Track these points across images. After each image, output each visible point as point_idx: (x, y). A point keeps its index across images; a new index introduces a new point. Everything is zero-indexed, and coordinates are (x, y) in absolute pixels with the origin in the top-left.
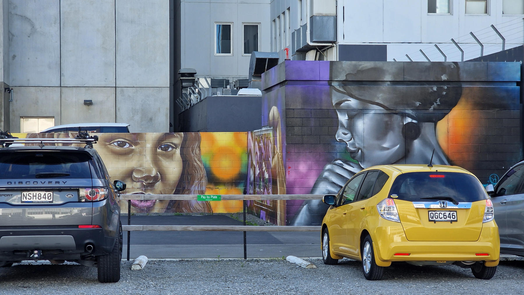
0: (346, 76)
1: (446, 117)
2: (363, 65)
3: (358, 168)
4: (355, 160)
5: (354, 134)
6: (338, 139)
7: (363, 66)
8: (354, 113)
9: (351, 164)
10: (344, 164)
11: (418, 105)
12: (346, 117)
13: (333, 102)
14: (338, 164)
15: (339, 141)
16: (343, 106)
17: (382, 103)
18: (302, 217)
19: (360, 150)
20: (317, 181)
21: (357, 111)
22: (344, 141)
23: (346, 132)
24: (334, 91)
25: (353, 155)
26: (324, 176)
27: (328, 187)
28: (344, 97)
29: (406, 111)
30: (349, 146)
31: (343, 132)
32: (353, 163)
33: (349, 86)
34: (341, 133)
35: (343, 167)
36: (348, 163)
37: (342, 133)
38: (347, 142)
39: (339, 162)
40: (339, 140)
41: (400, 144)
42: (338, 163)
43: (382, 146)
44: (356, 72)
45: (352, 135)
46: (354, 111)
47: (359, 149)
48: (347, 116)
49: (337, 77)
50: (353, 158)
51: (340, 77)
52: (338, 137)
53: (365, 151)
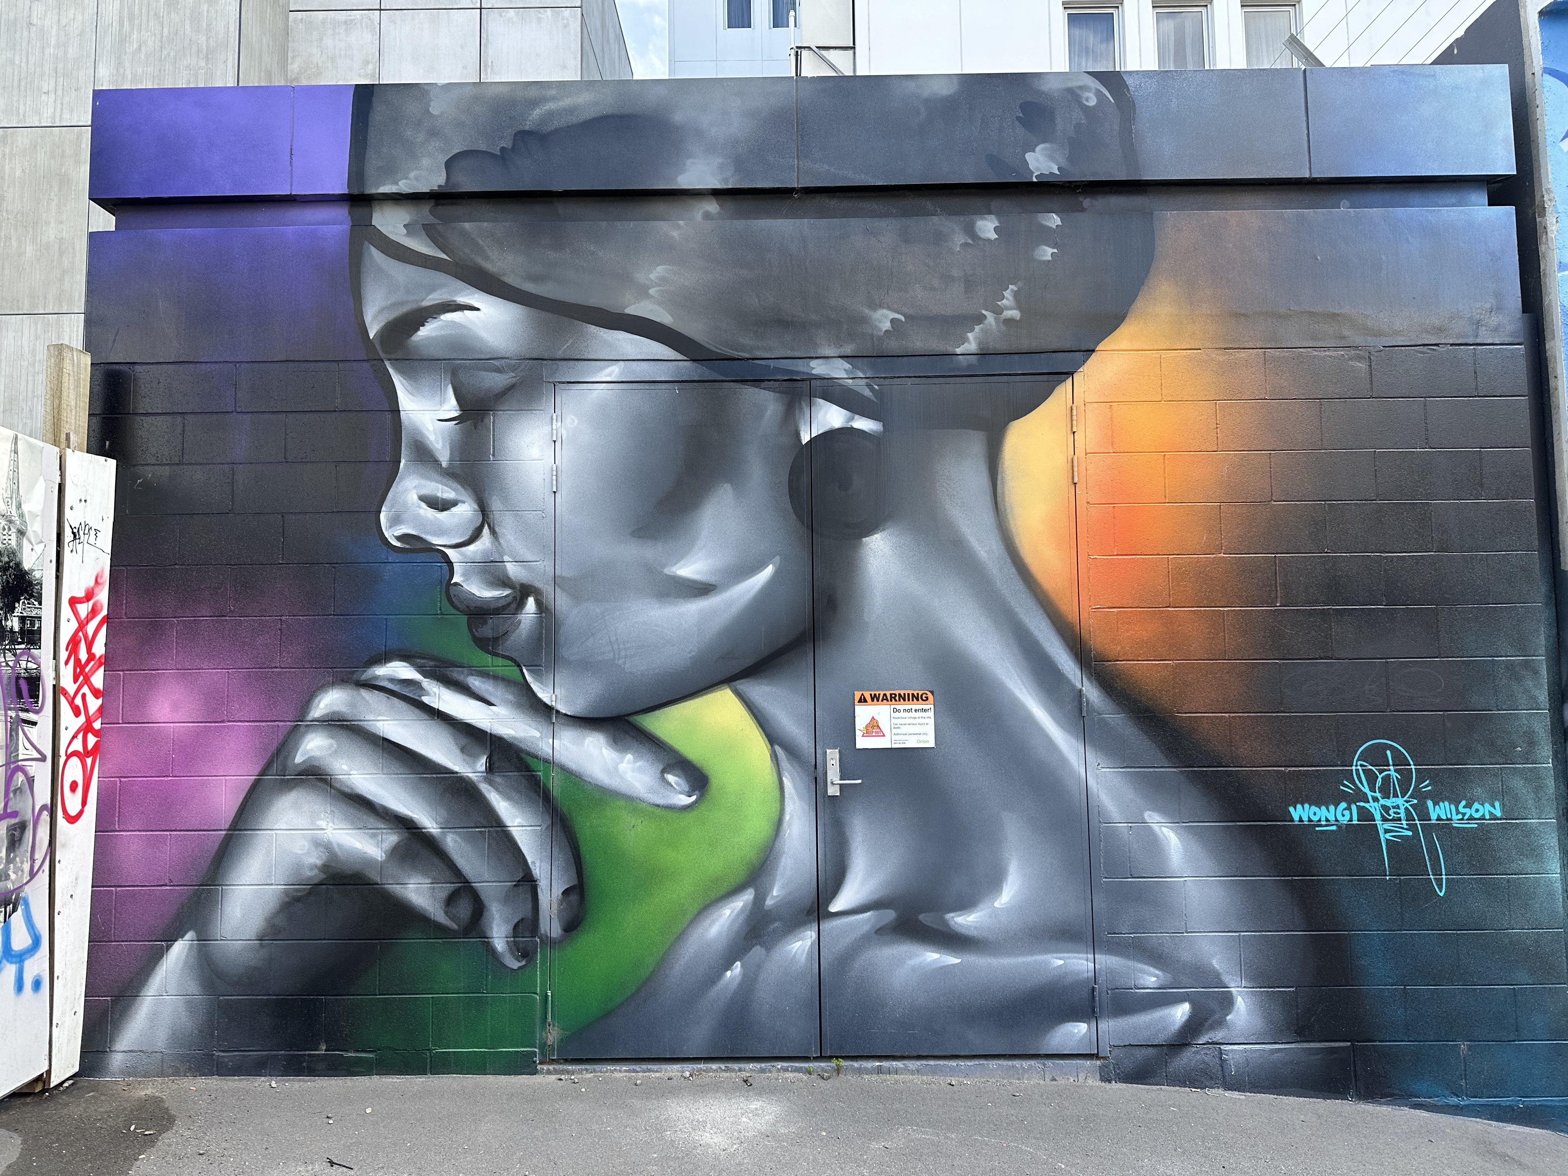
0: (449, 165)
1: (1063, 391)
2: (553, 99)
3: (518, 706)
4: (500, 661)
5: (496, 504)
6: (391, 534)
7: (551, 106)
8: (496, 381)
9: (475, 683)
10: (427, 683)
11: (886, 325)
12: (450, 407)
13: (368, 318)
14: (390, 686)
15: (398, 544)
16: (428, 338)
17: (664, 317)
18: (154, 1016)
19: (531, 603)
20: (255, 787)
21: (513, 368)
22: (430, 549)
23: (446, 492)
24: (375, 255)
25: (486, 631)
26: (299, 759)
27: (322, 824)
28: (432, 289)
29: (813, 363)
30: (465, 575)
31: (424, 492)
32: (484, 674)
33: (467, 225)
34: (413, 497)
35: (425, 699)
36: (457, 674)
37: (422, 498)
38: (449, 551)
39: (401, 670)
40: (399, 538)
41: (778, 558)
42: (392, 680)
43: (667, 571)
44: (507, 143)
45: (484, 509)
46: (498, 370)
47: (524, 591)
48: (453, 402)
49: (390, 171)
50: (488, 645)
51: (412, 175)
52: (396, 520)
53: (561, 602)
